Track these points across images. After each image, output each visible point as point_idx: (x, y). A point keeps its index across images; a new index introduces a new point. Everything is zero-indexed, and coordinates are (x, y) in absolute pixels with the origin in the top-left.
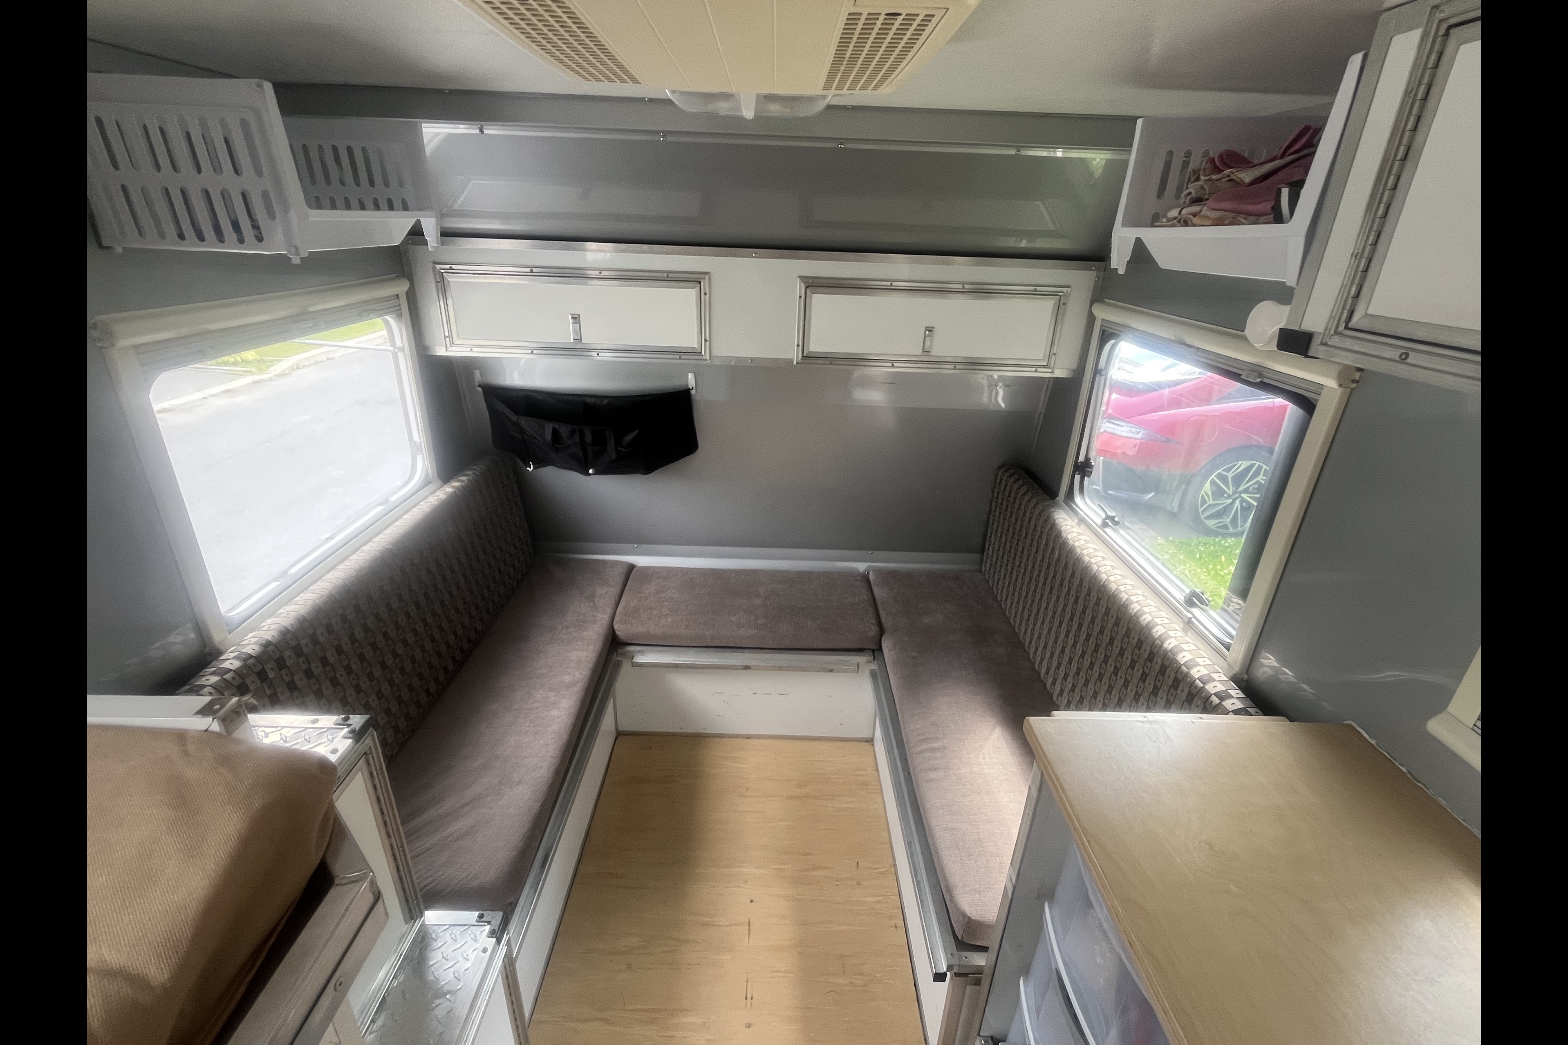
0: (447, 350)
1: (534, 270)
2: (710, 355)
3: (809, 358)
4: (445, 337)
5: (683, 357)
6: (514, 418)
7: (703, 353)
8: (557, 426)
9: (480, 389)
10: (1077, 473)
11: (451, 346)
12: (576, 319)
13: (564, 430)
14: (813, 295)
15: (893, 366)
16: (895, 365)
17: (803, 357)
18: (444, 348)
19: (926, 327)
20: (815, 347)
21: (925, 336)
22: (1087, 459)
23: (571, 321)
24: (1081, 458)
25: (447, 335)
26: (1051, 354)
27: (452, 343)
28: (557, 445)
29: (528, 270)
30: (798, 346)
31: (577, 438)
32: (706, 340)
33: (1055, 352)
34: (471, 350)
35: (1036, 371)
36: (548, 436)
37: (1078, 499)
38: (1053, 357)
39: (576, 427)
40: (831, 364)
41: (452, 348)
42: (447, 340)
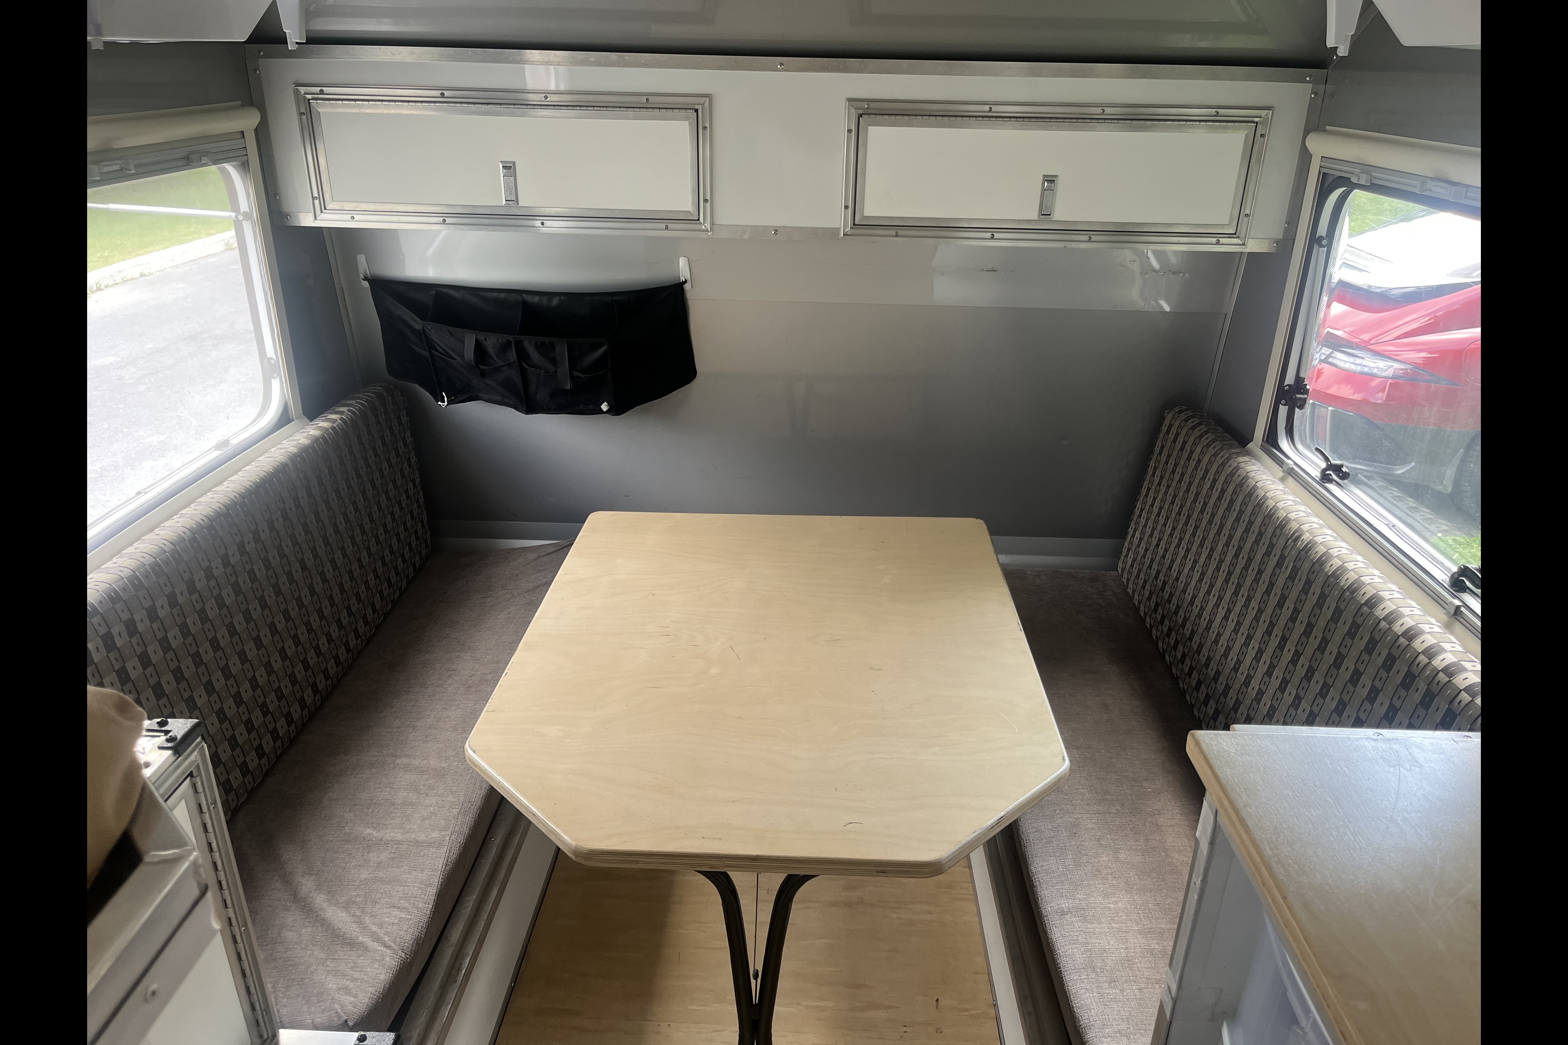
0: (316, 218)
1: (446, 93)
2: (713, 224)
3: (862, 226)
4: (313, 198)
5: (671, 226)
6: (417, 324)
7: (701, 220)
8: (481, 337)
9: (366, 284)
10: (1283, 402)
11: (322, 212)
12: (509, 168)
14: (869, 127)
15: (992, 237)
16: (996, 235)
17: (854, 224)
18: (311, 215)
19: (1045, 176)
20: (872, 209)
21: (1043, 190)
22: (1299, 380)
23: (502, 172)
24: (1290, 379)
25: (316, 195)
26: (1241, 215)
27: (324, 207)
28: (480, 366)
29: (437, 93)
30: (846, 207)
32: (706, 201)
33: (1247, 212)
34: (353, 218)
35: (1218, 243)
36: (469, 353)
37: (1284, 444)
38: (1246, 219)
40: (896, 236)
41: (323, 216)
42: (317, 202)
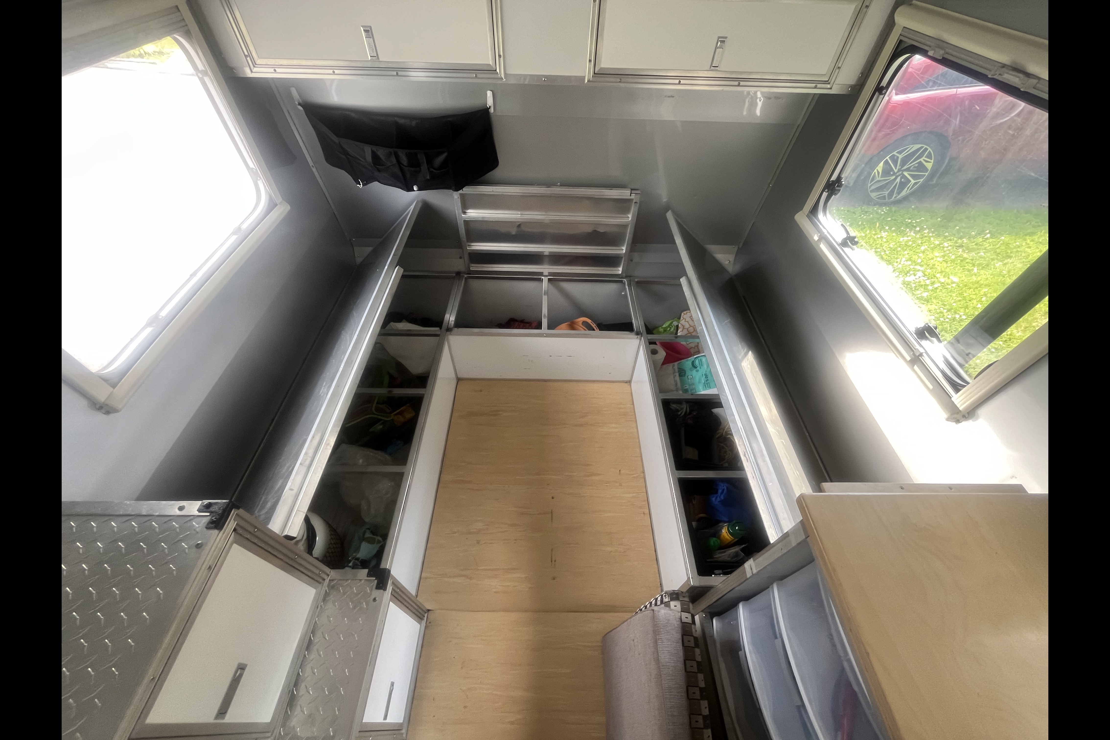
0: (252, 72)
2: (505, 74)
3: (599, 74)
4: (245, 55)
5: (479, 76)
6: (335, 139)
7: (498, 71)
8: (374, 149)
9: (301, 109)
10: (826, 190)
11: (254, 67)
12: (368, 31)
13: (382, 152)
15: (679, 83)
16: (682, 82)
17: (594, 73)
18: (248, 69)
19: (719, 37)
20: (606, 63)
21: (716, 48)
22: (839, 178)
23: (364, 34)
24: (834, 178)
25: (245, 52)
26: (836, 67)
27: (255, 64)
28: (378, 167)
30: (590, 61)
31: (394, 160)
32: (500, 56)
33: (840, 66)
34: (275, 70)
35: (815, 87)
36: (369, 158)
37: (821, 216)
38: (837, 71)
39: (391, 150)
40: (620, 82)
41: (255, 70)
42: (248, 59)
